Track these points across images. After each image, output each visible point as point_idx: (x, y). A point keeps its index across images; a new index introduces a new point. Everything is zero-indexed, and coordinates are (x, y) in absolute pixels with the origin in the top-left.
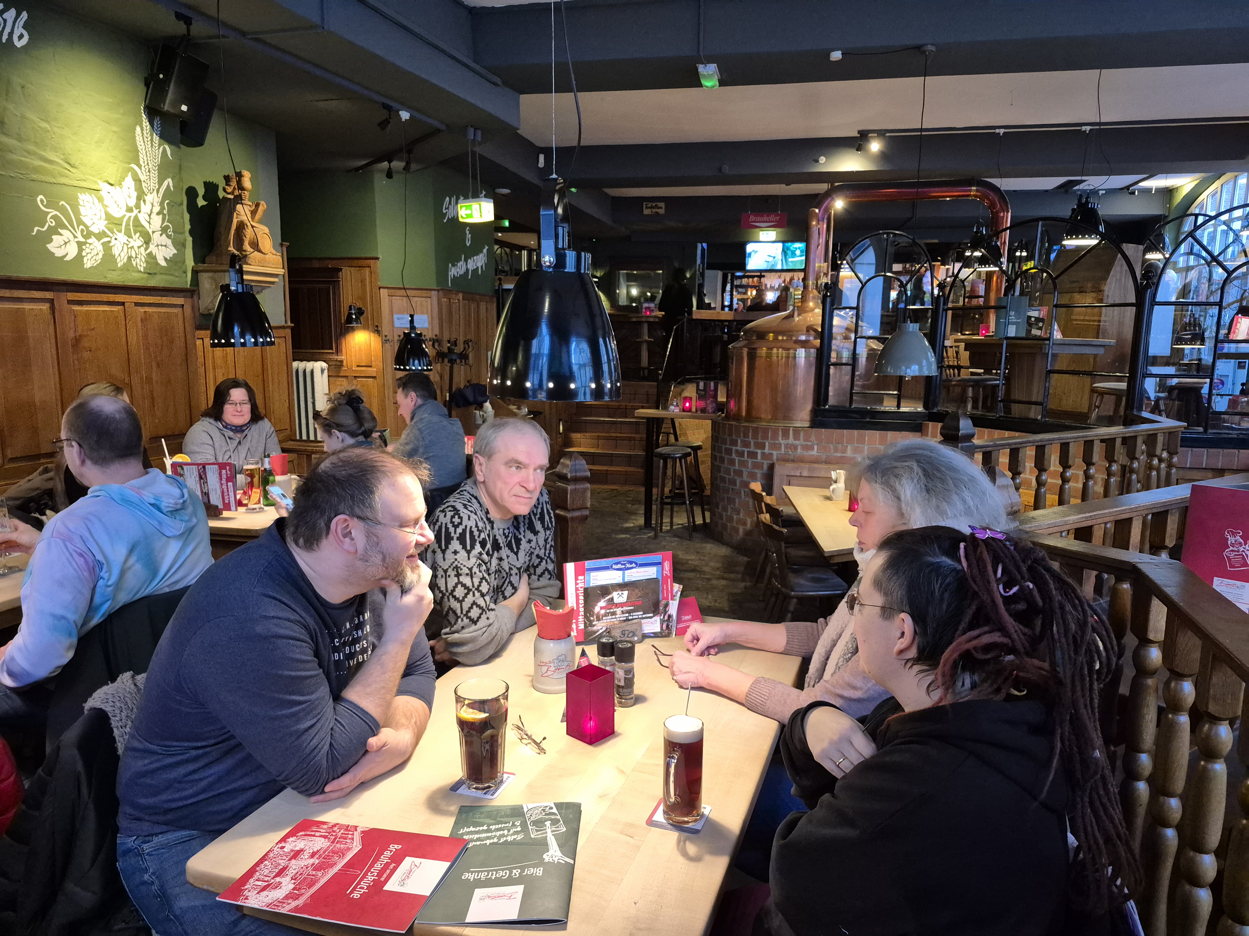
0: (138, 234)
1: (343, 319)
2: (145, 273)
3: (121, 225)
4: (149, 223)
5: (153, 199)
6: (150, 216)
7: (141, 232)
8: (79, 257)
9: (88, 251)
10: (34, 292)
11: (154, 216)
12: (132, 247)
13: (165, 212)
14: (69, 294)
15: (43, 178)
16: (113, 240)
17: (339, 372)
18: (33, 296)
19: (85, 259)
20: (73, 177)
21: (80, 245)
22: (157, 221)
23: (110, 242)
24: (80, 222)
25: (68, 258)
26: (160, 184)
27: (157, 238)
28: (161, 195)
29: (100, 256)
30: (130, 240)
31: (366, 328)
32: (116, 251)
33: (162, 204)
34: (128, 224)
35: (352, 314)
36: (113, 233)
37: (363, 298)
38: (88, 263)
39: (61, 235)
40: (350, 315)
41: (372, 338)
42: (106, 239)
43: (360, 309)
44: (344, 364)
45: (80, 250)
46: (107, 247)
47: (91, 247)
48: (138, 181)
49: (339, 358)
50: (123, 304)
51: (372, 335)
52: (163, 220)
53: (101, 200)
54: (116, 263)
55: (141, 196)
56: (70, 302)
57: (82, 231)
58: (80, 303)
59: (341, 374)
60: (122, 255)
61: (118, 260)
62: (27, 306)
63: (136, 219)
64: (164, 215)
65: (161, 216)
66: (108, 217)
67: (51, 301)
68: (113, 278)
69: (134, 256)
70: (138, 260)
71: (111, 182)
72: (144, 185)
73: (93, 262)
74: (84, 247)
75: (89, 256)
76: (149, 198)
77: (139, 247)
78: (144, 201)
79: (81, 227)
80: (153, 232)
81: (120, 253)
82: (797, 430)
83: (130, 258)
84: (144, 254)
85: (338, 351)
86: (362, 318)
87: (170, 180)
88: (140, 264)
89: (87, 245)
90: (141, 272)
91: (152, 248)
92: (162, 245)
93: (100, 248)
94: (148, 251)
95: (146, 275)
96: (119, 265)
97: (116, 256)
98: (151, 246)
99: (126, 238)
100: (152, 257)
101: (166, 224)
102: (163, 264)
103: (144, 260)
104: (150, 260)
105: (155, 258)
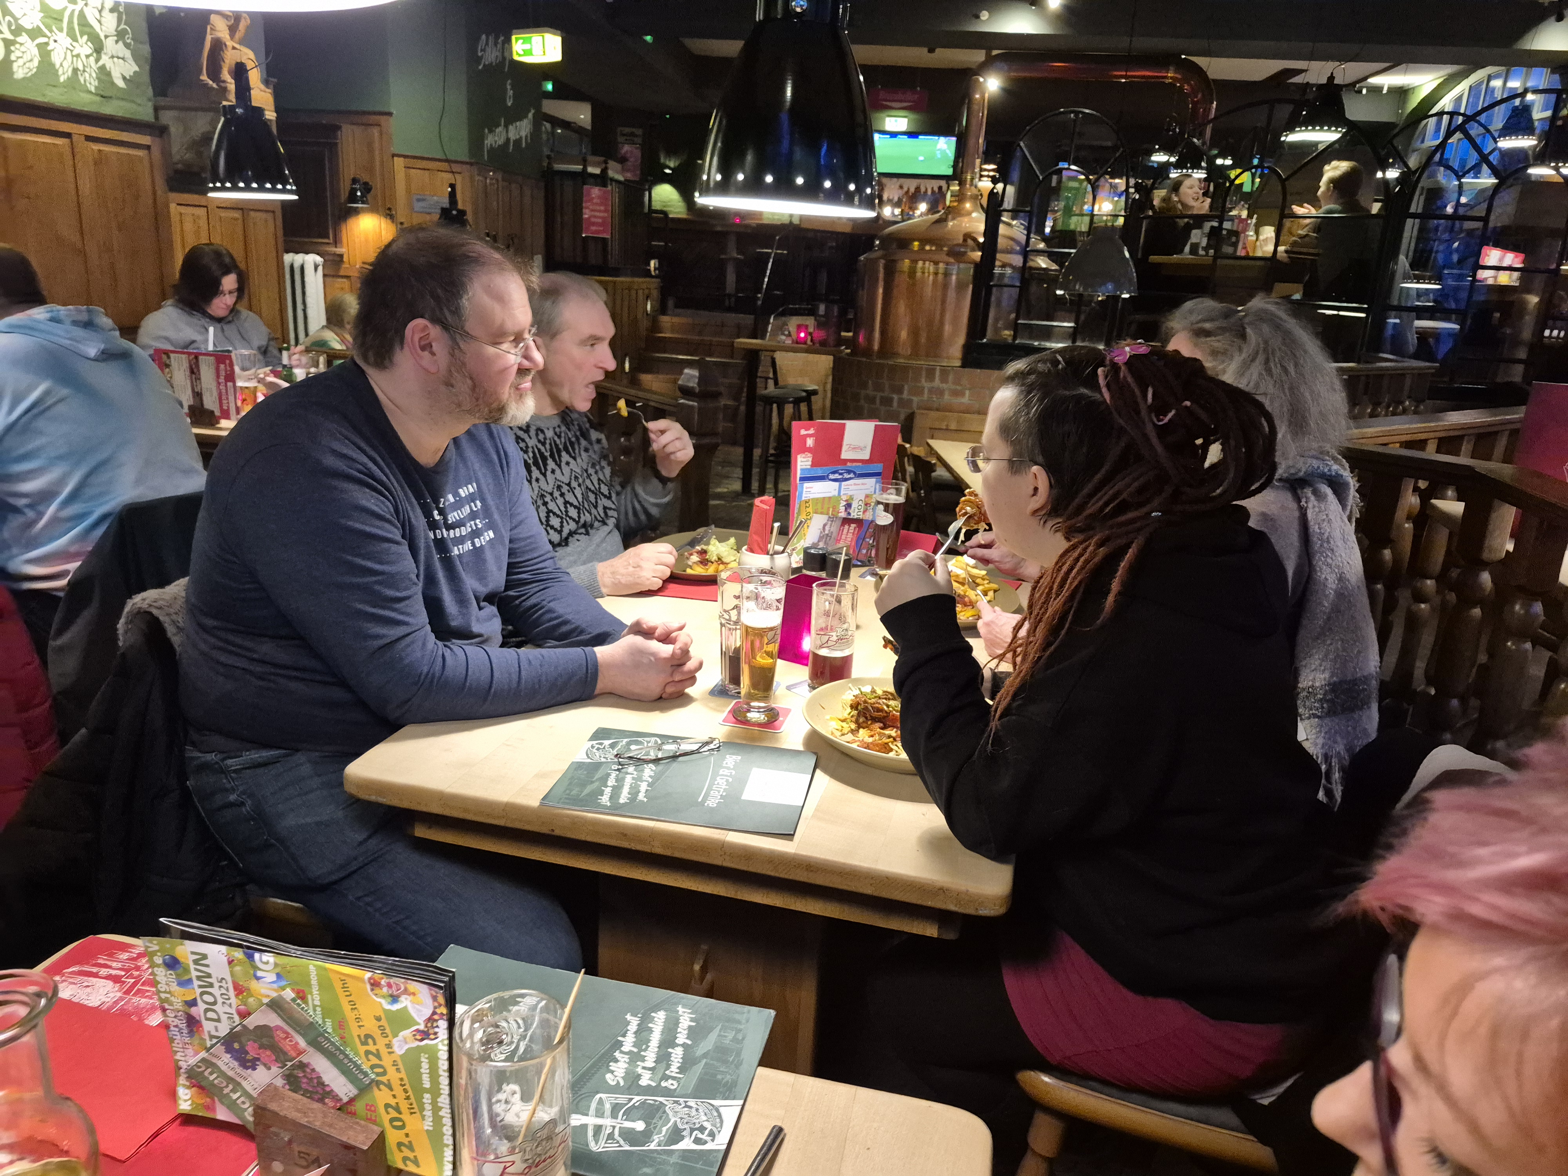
0: (85, 37)
1: (344, 195)
2: (96, 95)
3: (61, 21)
4: (99, 22)
6: (100, 11)
7: (89, 34)
8: (7, 61)
9: (18, 53)
11: (106, 13)
12: (78, 56)
13: (121, 9)
16: (51, 42)
17: (339, 269)
19: (15, 66)
21: (7, 44)
22: (110, 21)
23: (47, 44)
24: (6, 11)
27: (110, 45)
29: (35, 63)
30: (74, 44)
31: (374, 210)
32: (56, 58)
34: (70, 22)
35: (356, 190)
36: (51, 31)
37: (370, 169)
38: (19, 72)
40: (353, 192)
41: (383, 225)
42: (42, 40)
43: (366, 184)
44: (345, 259)
45: (8, 51)
46: (44, 51)
47: (23, 48)
49: (339, 250)
50: (68, 135)
51: (383, 220)
52: (119, 21)
54: (57, 76)
57: (10, 24)
59: (342, 273)
60: (65, 64)
61: (60, 72)
63: (82, 13)
64: (119, 13)
65: (116, 15)
66: (45, 7)
68: (54, 97)
69: (81, 67)
70: (87, 75)
73: (25, 70)
74: (13, 48)
75: (21, 61)
77: (87, 56)
79: (8, 18)
80: (106, 37)
81: (62, 63)
82: (945, 372)
83: (75, 70)
84: (94, 67)
85: (336, 242)
86: (369, 196)
88: (90, 81)
89: (17, 46)
90: (91, 92)
91: (105, 60)
92: (118, 58)
93: (35, 51)
94: (100, 63)
95: (98, 99)
96: (62, 79)
97: (57, 66)
98: (103, 56)
99: (69, 40)
100: (104, 73)
101: (122, 26)
102: (121, 84)
103: (94, 75)
104: (104, 77)
105: (109, 74)
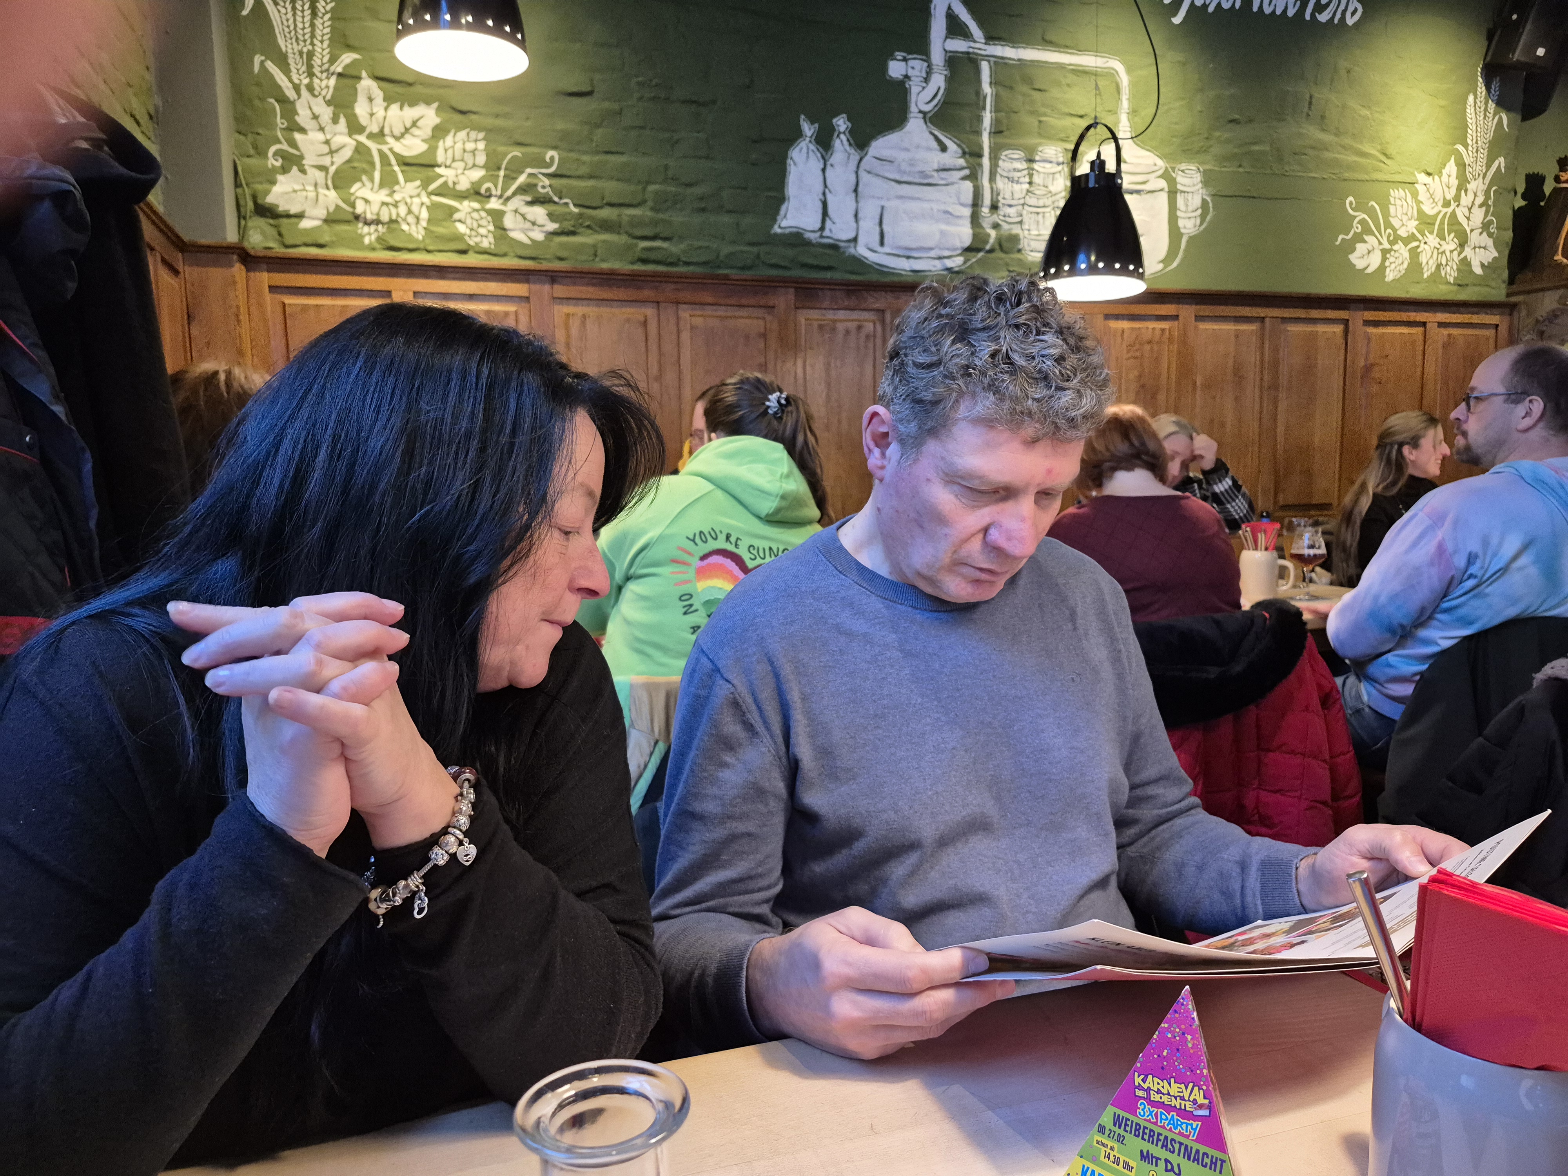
0: (1452, 235)
2: (1454, 284)
3: (1433, 224)
4: (1468, 219)
5: (1477, 186)
6: (1470, 209)
7: (1456, 231)
8: (1382, 268)
9: (1392, 259)
10: (1330, 311)
11: (1475, 210)
12: (1444, 252)
13: (1490, 202)
14: (1366, 313)
15: (1356, 176)
16: (1422, 245)
18: (1328, 317)
19: (1388, 270)
20: (1389, 170)
21: (1385, 252)
22: (1478, 215)
23: (1418, 247)
24: (1388, 225)
25: (1369, 270)
26: (1488, 166)
27: (1475, 238)
28: (1487, 181)
29: (1405, 265)
30: (1442, 242)
32: (1423, 259)
33: (1487, 193)
34: (1442, 223)
36: (1423, 235)
38: (1390, 276)
39: (1365, 242)
42: (1415, 244)
45: (1384, 259)
46: (1414, 254)
47: (1397, 255)
48: (1461, 165)
50: (1423, 324)
52: (1486, 213)
53: (1415, 195)
54: (1423, 274)
55: (1462, 186)
56: (1367, 323)
57: (1389, 235)
58: (1376, 324)
60: (1431, 262)
61: (1425, 269)
62: (1321, 328)
63: (1453, 214)
64: (1488, 206)
65: (1484, 209)
66: (1421, 214)
67: (1346, 322)
68: (1417, 292)
69: (1444, 263)
70: (1448, 268)
71: (1429, 171)
72: (1468, 169)
73: (1396, 273)
74: (1388, 256)
75: (1393, 266)
76: (1472, 186)
77: (1451, 252)
78: (1466, 191)
79: (1389, 231)
80: (1472, 231)
81: (1428, 261)
83: (1439, 266)
84: (1456, 260)
87: (1502, 159)
88: (1451, 273)
89: (1392, 253)
90: (1450, 283)
91: (1468, 252)
92: (1480, 247)
93: (1407, 255)
94: (1462, 256)
95: (1455, 288)
96: (1425, 276)
97: (1424, 263)
98: (1466, 249)
99: (1438, 240)
100: (1465, 263)
101: (1489, 218)
102: (1478, 270)
103: (1455, 267)
104: (1463, 268)
105: (1469, 264)
